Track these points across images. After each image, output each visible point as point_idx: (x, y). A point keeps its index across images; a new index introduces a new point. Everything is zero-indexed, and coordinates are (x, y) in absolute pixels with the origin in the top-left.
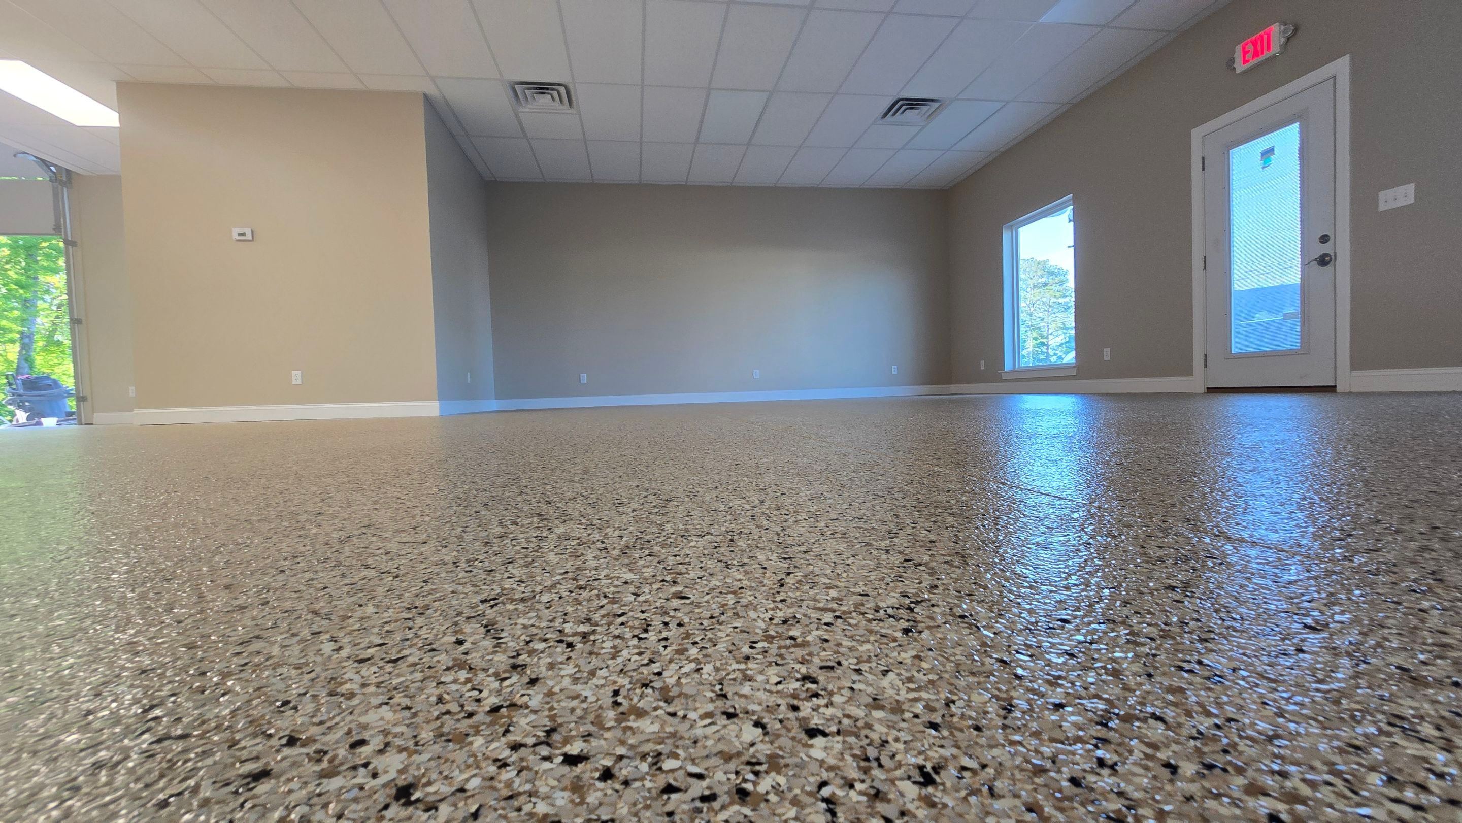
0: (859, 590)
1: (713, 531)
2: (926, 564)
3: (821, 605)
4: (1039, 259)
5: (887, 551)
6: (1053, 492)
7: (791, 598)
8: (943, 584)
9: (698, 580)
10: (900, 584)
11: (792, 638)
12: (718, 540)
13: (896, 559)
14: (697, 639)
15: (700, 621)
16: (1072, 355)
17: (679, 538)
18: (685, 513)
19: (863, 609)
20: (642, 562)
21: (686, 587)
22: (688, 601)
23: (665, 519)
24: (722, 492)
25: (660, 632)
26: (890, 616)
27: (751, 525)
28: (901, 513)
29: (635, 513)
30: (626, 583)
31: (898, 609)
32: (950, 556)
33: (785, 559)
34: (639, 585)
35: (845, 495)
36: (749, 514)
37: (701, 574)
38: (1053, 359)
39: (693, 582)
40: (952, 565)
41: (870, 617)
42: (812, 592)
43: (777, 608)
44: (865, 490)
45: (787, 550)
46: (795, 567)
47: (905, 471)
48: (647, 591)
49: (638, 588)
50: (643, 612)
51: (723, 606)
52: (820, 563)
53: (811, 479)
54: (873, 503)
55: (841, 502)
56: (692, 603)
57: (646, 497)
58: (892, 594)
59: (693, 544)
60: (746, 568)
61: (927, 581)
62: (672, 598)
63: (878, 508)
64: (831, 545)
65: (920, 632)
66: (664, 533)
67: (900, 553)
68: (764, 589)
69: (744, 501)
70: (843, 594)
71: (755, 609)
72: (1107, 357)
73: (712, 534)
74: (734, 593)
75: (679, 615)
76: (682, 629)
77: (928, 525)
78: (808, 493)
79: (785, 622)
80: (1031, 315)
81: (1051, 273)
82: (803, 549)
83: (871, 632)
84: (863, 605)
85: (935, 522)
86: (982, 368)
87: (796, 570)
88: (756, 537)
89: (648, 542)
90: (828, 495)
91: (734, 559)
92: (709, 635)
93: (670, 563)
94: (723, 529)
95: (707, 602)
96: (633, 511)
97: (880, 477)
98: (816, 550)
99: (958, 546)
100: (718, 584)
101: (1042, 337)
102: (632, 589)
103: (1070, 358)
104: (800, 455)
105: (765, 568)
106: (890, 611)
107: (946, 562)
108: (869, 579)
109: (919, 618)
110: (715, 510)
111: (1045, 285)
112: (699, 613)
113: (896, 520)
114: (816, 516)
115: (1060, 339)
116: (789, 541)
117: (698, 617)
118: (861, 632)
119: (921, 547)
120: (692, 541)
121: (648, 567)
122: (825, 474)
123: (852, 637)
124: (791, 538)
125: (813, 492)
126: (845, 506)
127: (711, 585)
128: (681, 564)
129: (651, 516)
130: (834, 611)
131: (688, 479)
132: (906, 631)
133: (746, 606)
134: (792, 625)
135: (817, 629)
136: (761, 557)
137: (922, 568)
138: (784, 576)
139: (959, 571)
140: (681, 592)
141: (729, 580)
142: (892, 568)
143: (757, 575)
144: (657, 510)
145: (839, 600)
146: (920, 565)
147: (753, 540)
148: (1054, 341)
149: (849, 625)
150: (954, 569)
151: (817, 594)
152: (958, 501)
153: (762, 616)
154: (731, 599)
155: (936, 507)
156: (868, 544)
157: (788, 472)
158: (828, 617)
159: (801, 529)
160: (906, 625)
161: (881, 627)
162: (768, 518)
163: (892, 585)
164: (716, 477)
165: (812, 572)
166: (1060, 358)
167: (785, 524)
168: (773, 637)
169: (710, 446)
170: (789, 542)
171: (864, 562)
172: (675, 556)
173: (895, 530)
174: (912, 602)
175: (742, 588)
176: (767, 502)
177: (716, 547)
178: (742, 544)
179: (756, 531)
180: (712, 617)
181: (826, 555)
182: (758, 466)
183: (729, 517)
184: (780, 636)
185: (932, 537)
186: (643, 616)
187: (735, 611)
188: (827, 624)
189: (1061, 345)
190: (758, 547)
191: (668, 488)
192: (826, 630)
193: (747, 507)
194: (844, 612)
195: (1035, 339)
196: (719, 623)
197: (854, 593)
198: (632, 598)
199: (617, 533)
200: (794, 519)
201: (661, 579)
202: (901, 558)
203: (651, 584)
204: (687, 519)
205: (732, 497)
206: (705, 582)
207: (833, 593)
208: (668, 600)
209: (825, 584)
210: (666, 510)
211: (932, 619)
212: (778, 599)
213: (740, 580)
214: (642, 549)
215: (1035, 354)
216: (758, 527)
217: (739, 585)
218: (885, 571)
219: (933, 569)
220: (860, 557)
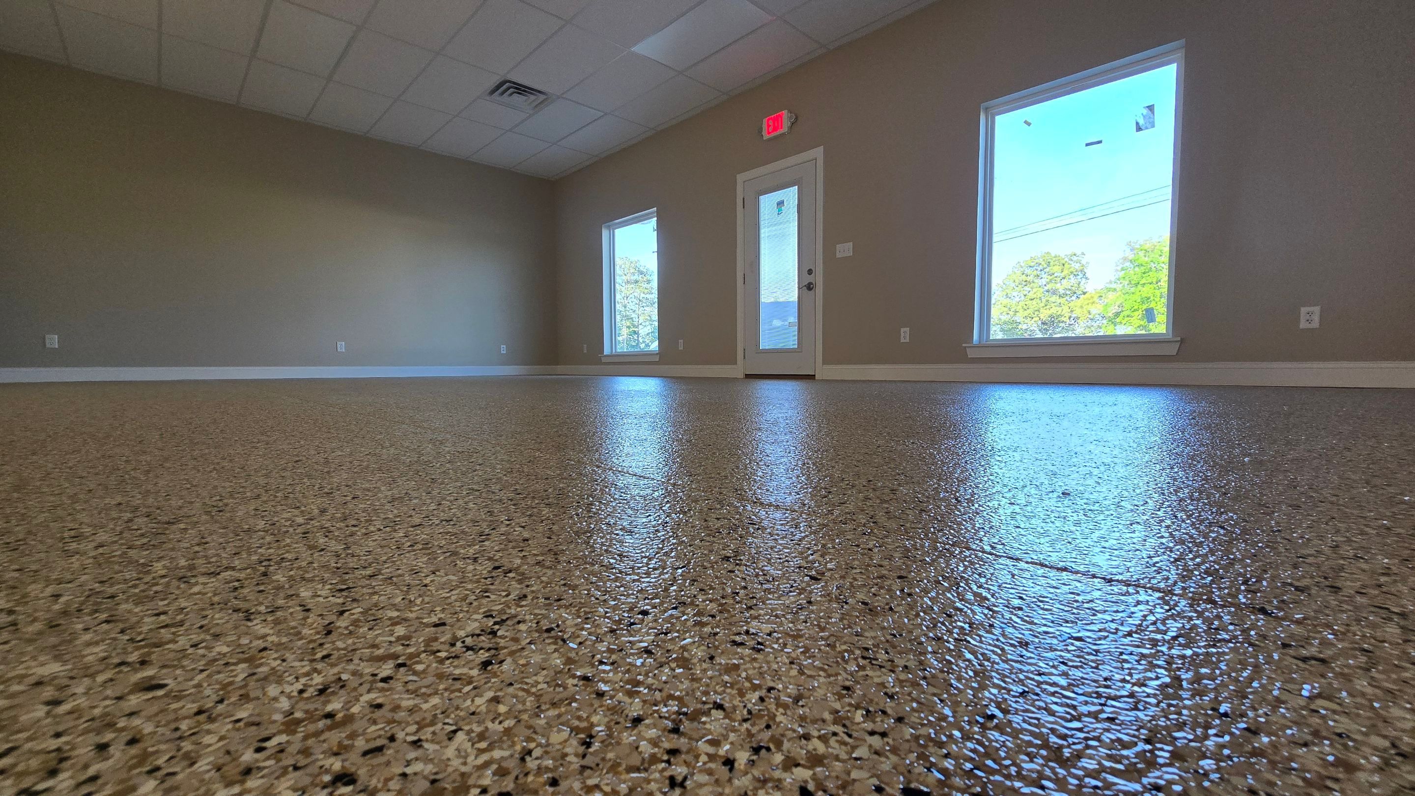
0: (434, 619)
1: (237, 562)
2: (516, 570)
3: (380, 652)
5: (475, 560)
7: (338, 649)
8: (533, 592)
9: (190, 651)
10: (484, 601)
11: (330, 716)
12: (242, 575)
13: (484, 567)
14: (160, 762)
16: (656, 343)
17: (175, 583)
18: (197, 540)
19: (435, 646)
20: (87, 637)
21: (164, 667)
22: (160, 693)
23: (157, 552)
24: (265, 502)
25: (86, 767)
26: (469, 648)
27: (301, 547)
28: (497, 507)
29: (101, 550)
30: (39, 684)
31: (479, 635)
32: (542, 555)
33: (341, 590)
34: (65, 682)
35: (435, 493)
36: (300, 530)
37: (195, 638)
39: (180, 655)
40: (543, 566)
41: (443, 654)
42: (371, 635)
43: (315, 670)
44: (459, 484)
45: (347, 577)
46: (354, 600)
47: (506, 457)
48: (80, 690)
49: (62, 688)
50: (58, 735)
51: (224, 687)
52: (389, 589)
53: (396, 474)
54: (466, 499)
55: (428, 501)
56: (166, 695)
57: (130, 520)
58: (475, 616)
59: (196, 589)
60: (279, 614)
61: (516, 589)
62: (131, 692)
63: (471, 505)
64: (408, 560)
65: (502, 662)
66: (148, 578)
67: (490, 559)
68: (300, 643)
69: (296, 512)
70: (412, 629)
71: (280, 681)
72: (681, 347)
73: (233, 569)
74: (250, 660)
75: (136, 722)
76: (134, 750)
77: (523, 520)
78: (390, 493)
79: (322, 692)
80: (625, 307)
81: (641, 272)
82: (369, 572)
83: (441, 676)
84: (436, 639)
85: (530, 516)
87: (355, 605)
88: (304, 564)
89: (112, 597)
90: (414, 494)
91: (261, 604)
92: (187, 746)
93: (145, 629)
94: (254, 558)
95: (199, 686)
96: (96, 548)
97: (478, 467)
98: (386, 571)
99: (551, 541)
100: (225, 649)
101: (634, 326)
102: (48, 693)
104: (387, 444)
105: (308, 610)
106: (469, 641)
107: (538, 563)
108: (449, 601)
109: (502, 642)
110: (249, 530)
111: (636, 282)
112: (176, 710)
113: (490, 519)
114: (393, 525)
116: (352, 563)
117: (172, 716)
118: (430, 679)
119: (513, 548)
120: (196, 584)
121: (97, 643)
122: (414, 467)
123: (415, 692)
124: (355, 559)
125: (395, 491)
126: (433, 507)
127: (213, 654)
128: (166, 626)
129: (132, 553)
130: (395, 656)
131: (215, 487)
132: (486, 664)
133: (265, 678)
134: (333, 693)
135: (369, 691)
136: (305, 593)
137: (511, 575)
138: (333, 618)
139: (550, 572)
140: (152, 678)
141: (245, 641)
142: (478, 581)
143: (293, 624)
144: (145, 540)
145: (404, 640)
146: (510, 571)
147: (299, 568)
149: (415, 673)
150: (545, 571)
151: (377, 636)
152: (555, 489)
153: (288, 689)
154: (241, 671)
155: (533, 498)
156: (455, 554)
157: (367, 467)
158: (387, 669)
159: (371, 544)
160: (483, 656)
161: (456, 667)
162: (327, 533)
163: (475, 604)
164: (262, 481)
165: (376, 605)
167: (350, 539)
168: (298, 722)
169: (264, 438)
170: (351, 565)
171: (445, 579)
172: (158, 615)
173: (487, 531)
174: (495, 623)
175: (265, 649)
176: (332, 511)
177: (236, 589)
178: (280, 577)
179: (305, 554)
180: (199, 712)
181: (400, 576)
182: (327, 462)
183: (269, 539)
184: (311, 716)
185: (526, 535)
186: (54, 744)
187: (242, 692)
188: (385, 680)
190: (303, 579)
191: (175, 502)
192: (382, 690)
193: (300, 520)
194: (411, 656)
195: (628, 327)
196: (211, 720)
197: (427, 625)
198: (40, 711)
199: (49, 590)
200: (364, 531)
201: (116, 660)
202: (489, 565)
203: (92, 676)
204: (197, 548)
205: (279, 508)
206: (201, 652)
207: (400, 630)
208: (119, 698)
209: (390, 619)
210: (163, 538)
211: (516, 640)
212: (319, 655)
213: (264, 637)
214: (96, 611)
216: (311, 548)
217: (260, 644)
218: (470, 586)
219: (523, 574)
220: (442, 573)
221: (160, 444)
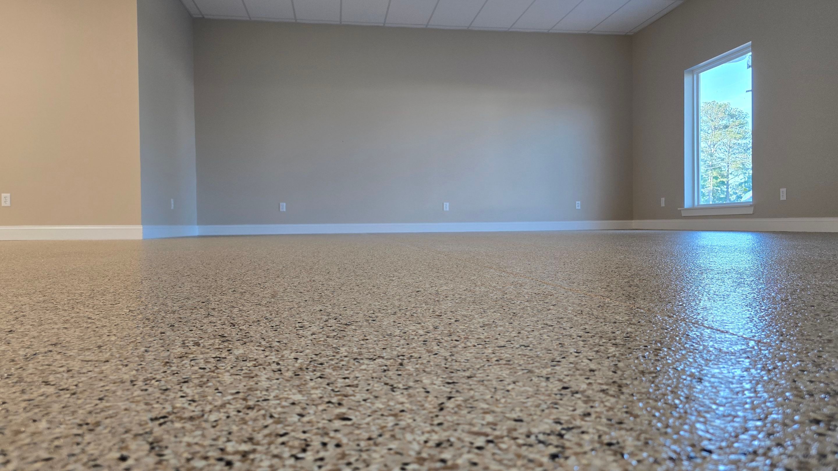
0: (514, 416)
1: (384, 355)
2: (583, 392)
3: (475, 429)
4: (721, 102)
5: (548, 379)
6: (716, 325)
7: (449, 421)
8: (596, 412)
9: (363, 403)
10: (555, 411)
11: (443, 461)
12: (388, 363)
13: (555, 386)
14: (352, 460)
15: (357, 442)
16: (750, 194)
17: (352, 361)
18: (362, 337)
19: (515, 434)
20: (312, 384)
21: (350, 409)
22: (349, 423)
23: (341, 342)
24: (400, 318)
25: (318, 452)
26: (540, 442)
27: (422, 350)
28: (567, 341)
29: (314, 336)
30: (293, 404)
31: (549, 435)
32: (607, 384)
33: (449, 383)
34: (305, 406)
35: (516, 323)
36: (421, 339)
37: (365, 396)
38: (733, 198)
39: (357, 404)
40: (607, 394)
41: (520, 441)
42: (469, 416)
43: (433, 431)
44: (535, 319)
45: (452, 375)
46: (457, 391)
47: (577, 301)
48: (311, 412)
49: (304, 409)
50: (304, 432)
51: (382, 428)
52: (482, 388)
53: (486, 307)
54: (541, 332)
55: (511, 330)
56: (352, 425)
57: (326, 321)
58: (546, 420)
59: (363, 367)
60: (411, 391)
61: (581, 408)
62: (335, 419)
63: (545, 336)
64: (495, 371)
65: (567, 458)
66: (338, 356)
67: (560, 380)
68: (424, 412)
69: (419, 326)
70: (498, 419)
71: (412, 432)
72: (783, 197)
73: (383, 358)
74: (395, 415)
75: (339, 435)
76: (339, 450)
77: (591, 354)
78: (481, 320)
79: (438, 445)
80: (711, 155)
81: (732, 116)
82: (467, 374)
83: (519, 456)
84: (515, 430)
85: (597, 352)
86: (663, 205)
87: (458, 394)
88: (425, 362)
89: (322, 364)
90: (500, 323)
91: (399, 383)
92: (365, 456)
93: (339, 385)
94: (395, 353)
95: (368, 424)
96: (312, 334)
97: (552, 307)
98: (480, 375)
99: (616, 375)
100: (381, 406)
101: (723, 176)
102: (298, 410)
103: (748, 197)
104: (479, 283)
105: (428, 392)
106: (541, 437)
107: (603, 391)
108: (526, 405)
109: (568, 444)
110: (391, 334)
111: (726, 127)
112: (358, 435)
113: (560, 349)
114: (485, 343)
115: (741, 178)
116: (456, 366)
117: (356, 437)
118: (511, 456)
119: (581, 375)
120: (363, 364)
121: (316, 388)
122: (500, 302)
123: (500, 462)
124: (458, 364)
125: (485, 319)
126: (514, 334)
127: (374, 408)
128: (349, 386)
129: (329, 340)
130: (486, 435)
131: (370, 305)
132: (554, 457)
133: (404, 429)
134: (445, 448)
135: (469, 452)
136: (426, 381)
137: (578, 396)
138: (444, 400)
139: (613, 400)
140: (344, 414)
141: (392, 403)
142: (549, 395)
143: (419, 399)
144: (335, 334)
145: (493, 425)
146: (577, 392)
147: (422, 364)
148: (734, 181)
149: (500, 449)
150: (608, 398)
151: (473, 418)
152: (623, 332)
153: (418, 438)
154: (390, 421)
155: (601, 337)
156: (530, 371)
157: (465, 299)
158: (480, 441)
159: (468, 355)
160: (552, 450)
161: (531, 452)
162: (439, 343)
163: (547, 411)
164: (397, 303)
165: (472, 397)
166: (740, 197)
167: (454, 349)
168: (424, 460)
169: (396, 274)
170: (455, 367)
171: (523, 389)
172: (345, 378)
173: (558, 359)
174: (563, 429)
175: (402, 411)
176: (441, 328)
177: (385, 371)
178: (410, 368)
179: (425, 355)
180: (370, 439)
181: (489, 380)
182: (437, 293)
183: (402, 342)
184: (431, 458)
185: (593, 366)
186: (304, 436)
187: (392, 433)
188: (480, 448)
189: (740, 184)
190: (424, 371)
191: (349, 312)
192: (477, 454)
193: (421, 332)
194: (497, 437)
195: (716, 178)
196: (376, 444)
197: (509, 419)
198: (296, 418)
199: (293, 355)
200: (463, 345)
201: (327, 400)
202: (560, 385)
203: (316, 405)
204: (362, 342)
205: (408, 323)
206: (368, 405)
207: (489, 418)
208: (330, 421)
209: (482, 409)
210: (344, 333)
211: (580, 445)
212: (436, 422)
213: (402, 403)
214: (315, 371)
215: (714, 192)
216: (429, 351)
217: (400, 407)
218: (542, 397)
219: (588, 397)
220: (520, 384)
221: (338, 275)
